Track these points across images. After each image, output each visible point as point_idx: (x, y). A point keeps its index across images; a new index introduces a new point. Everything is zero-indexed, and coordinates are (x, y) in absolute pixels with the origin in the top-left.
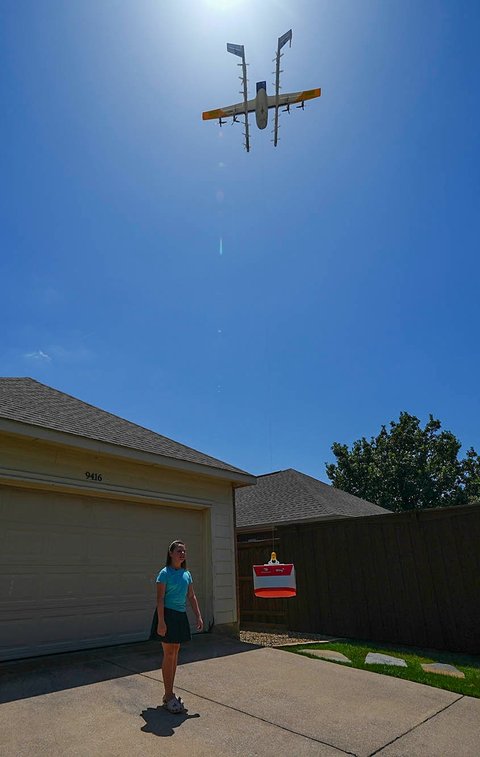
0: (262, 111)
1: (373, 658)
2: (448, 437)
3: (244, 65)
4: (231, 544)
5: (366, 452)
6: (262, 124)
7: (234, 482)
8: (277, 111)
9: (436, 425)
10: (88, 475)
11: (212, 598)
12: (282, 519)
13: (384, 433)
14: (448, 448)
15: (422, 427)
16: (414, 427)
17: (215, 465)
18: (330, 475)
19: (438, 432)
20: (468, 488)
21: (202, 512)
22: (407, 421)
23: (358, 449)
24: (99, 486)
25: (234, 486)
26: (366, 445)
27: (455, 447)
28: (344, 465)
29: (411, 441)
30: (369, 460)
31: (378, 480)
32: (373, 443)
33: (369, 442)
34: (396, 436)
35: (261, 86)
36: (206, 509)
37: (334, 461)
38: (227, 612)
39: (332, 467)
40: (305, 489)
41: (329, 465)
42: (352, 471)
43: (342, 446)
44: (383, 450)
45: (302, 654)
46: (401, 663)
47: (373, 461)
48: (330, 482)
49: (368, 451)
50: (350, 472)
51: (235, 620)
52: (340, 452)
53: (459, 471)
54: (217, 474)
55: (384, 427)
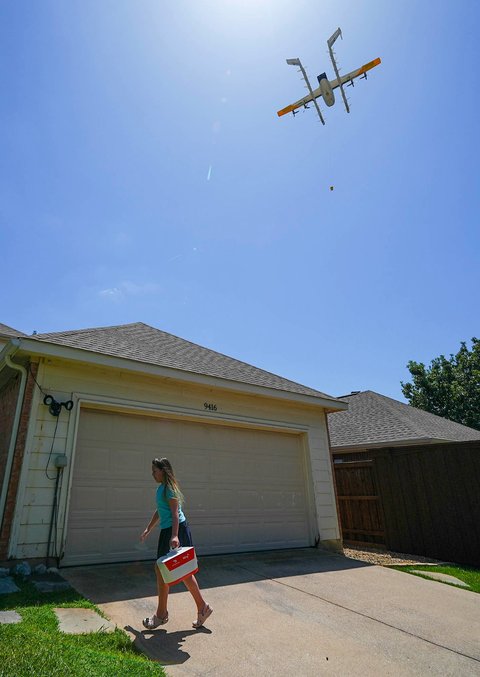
0: (327, 94)
3: (303, 70)
4: (329, 466)
5: (445, 370)
6: (330, 102)
7: (324, 408)
8: (342, 88)
10: (206, 406)
11: (316, 515)
12: (368, 441)
13: (464, 350)
17: (308, 393)
18: (407, 395)
21: (299, 436)
23: (437, 367)
24: (216, 415)
25: (326, 411)
26: (445, 363)
28: (422, 383)
30: (451, 378)
31: (462, 399)
32: (453, 360)
33: (448, 358)
35: (322, 77)
36: (303, 433)
37: (410, 379)
38: (330, 529)
39: (408, 387)
40: (389, 412)
41: (405, 383)
42: (431, 390)
43: (418, 364)
44: (464, 368)
45: (415, 574)
47: (454, 379)
48: (406, 401)
49: (448, 369)
50: (428, 390)
51: (339, 537)
52: (416, 371)
55: (463, 344)
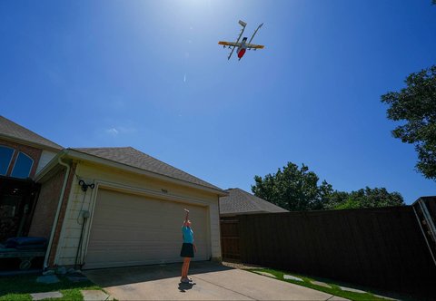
1: (286, 277)
2: (313, 174)
4: (218, 222)
7: (218, 194)
9: (306, 168)
10: (162, 190)
11: (211, 245)
13: (279, 172)
14: (313, 179)
15: (299, 169)
16: (295, 169)
18: (254, 191)
19: (307, 172)
20: (323, 200)
21: (206, 207)
22: (291, 166)
23: (267, 179)
24: (167, 195)
25: (219, 196)
26: (271, 177)
27: (316, 180)
28: (260, 186)
29: (293, 176)
30: (273, 184)
31: (277, 194)
32: (274, 176)
33: (272, 175)
34: (286, 173)
35: (245, 39)
36: (208, 206)
37: (255, 184)
38: (217, 252)
40: (246, 198)
41: (253, 186)
42: (264, 189)
43: (259, 177)
44: (279, 180)
45: (255, 273)
46: (301, 280)
48: (253, 194)
49: (272, 180)
50: (263, 190)
51: (220, 256)
52: (258, 180)
53: (318, 191)
54: (213, 191)
55: (279, 169)
